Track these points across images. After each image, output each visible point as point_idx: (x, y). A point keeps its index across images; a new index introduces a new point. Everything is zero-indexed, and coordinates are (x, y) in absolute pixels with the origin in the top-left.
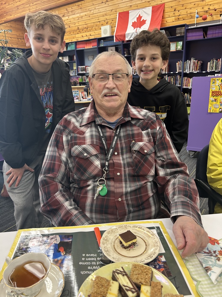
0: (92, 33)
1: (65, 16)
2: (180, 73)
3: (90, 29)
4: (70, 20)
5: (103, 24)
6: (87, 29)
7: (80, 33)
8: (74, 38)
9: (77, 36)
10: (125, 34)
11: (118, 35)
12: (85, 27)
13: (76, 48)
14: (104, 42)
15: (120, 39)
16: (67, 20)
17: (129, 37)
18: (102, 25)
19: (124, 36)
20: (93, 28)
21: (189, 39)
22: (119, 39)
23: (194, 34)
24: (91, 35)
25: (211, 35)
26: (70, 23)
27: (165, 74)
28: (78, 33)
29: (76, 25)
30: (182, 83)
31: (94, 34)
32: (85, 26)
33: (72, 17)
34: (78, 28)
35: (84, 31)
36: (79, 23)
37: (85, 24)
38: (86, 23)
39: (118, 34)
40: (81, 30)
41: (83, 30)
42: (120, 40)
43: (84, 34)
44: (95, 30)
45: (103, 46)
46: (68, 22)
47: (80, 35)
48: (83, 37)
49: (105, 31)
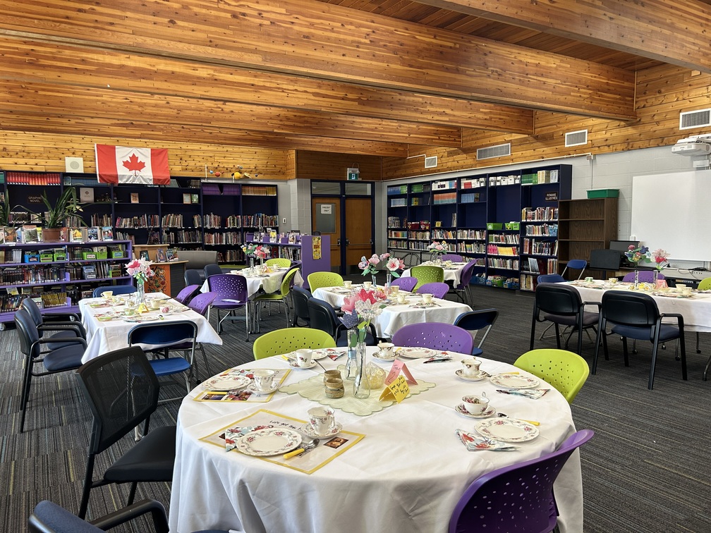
2: (199, 229)
5: (66, 153)
7: (7, 156)
9: (1, 160)
10: (117, 175)
11: (105, 175)
12: (24, 151)
13: (5, 180)
14: (71, 179)
15: (109, 180)
17: (125, 180)
18: (64, 154)
19: (116, 177)
20: (44, 155)
21: (206, 193)
22: (106, 180)
23: (210, 189)
25: (226, 192)
27: (181, 229)
28: (3, 157)
30: (203, 239)
31: (46, 164)
32: (20, 148)
34: (4, 148)
35: (18, 156)
36: (5, 140)
37: (23, 144)
40: (12, 154)
41: (17, 154)
43: (21, 161)
44: (47, 158)
45: (71, 184)
47: (9, 160)
48: (16, 164)
49: (74, 165)
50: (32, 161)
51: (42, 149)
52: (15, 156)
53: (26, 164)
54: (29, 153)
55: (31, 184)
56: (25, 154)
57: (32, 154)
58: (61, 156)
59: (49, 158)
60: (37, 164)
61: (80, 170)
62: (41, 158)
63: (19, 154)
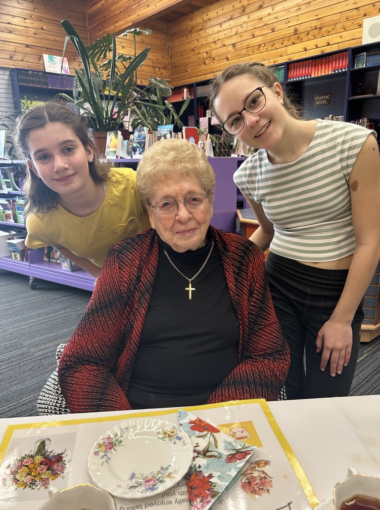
0: (333, 38)
1: (264, 6)
3: (330, 28)
4: (275, 15)
5: (370, 12)
6: (319, 30)
7: (298, 42)
8: (282, 56)
9: (291, 49)
12: (316, 27)
13: (286, 77)
14: (367, 56)
16: (269, 14)
18: (365, 15)
20: (339, 26)
24: (329, 45)
26: (276, 20)
28: (294, 44)
29: (290, 25)
31: (341, 40)
32: (315, 24)
33: (282, 7)
34: (296, 30)
35: (309, 37)
36: (298, 18)
37: (316, 18)
38: (318, 17)
40: (303, 36)
41: (308, 33)
43: (310, 44)
44: (343, 30)
45: (364, 66)
46: (270, 20)
47: (299, 47)
48: (306, 50)
49: (376, 29)
50: (321, 41)
51: (338, 17)
52: (306, 38)
53: (316, 46)
54: (321, 28)
55: (313, 76)
56: (317, 31)
57: (325, 30)
59: (345, 29)
62: (334, 32)
63: (310, 33)
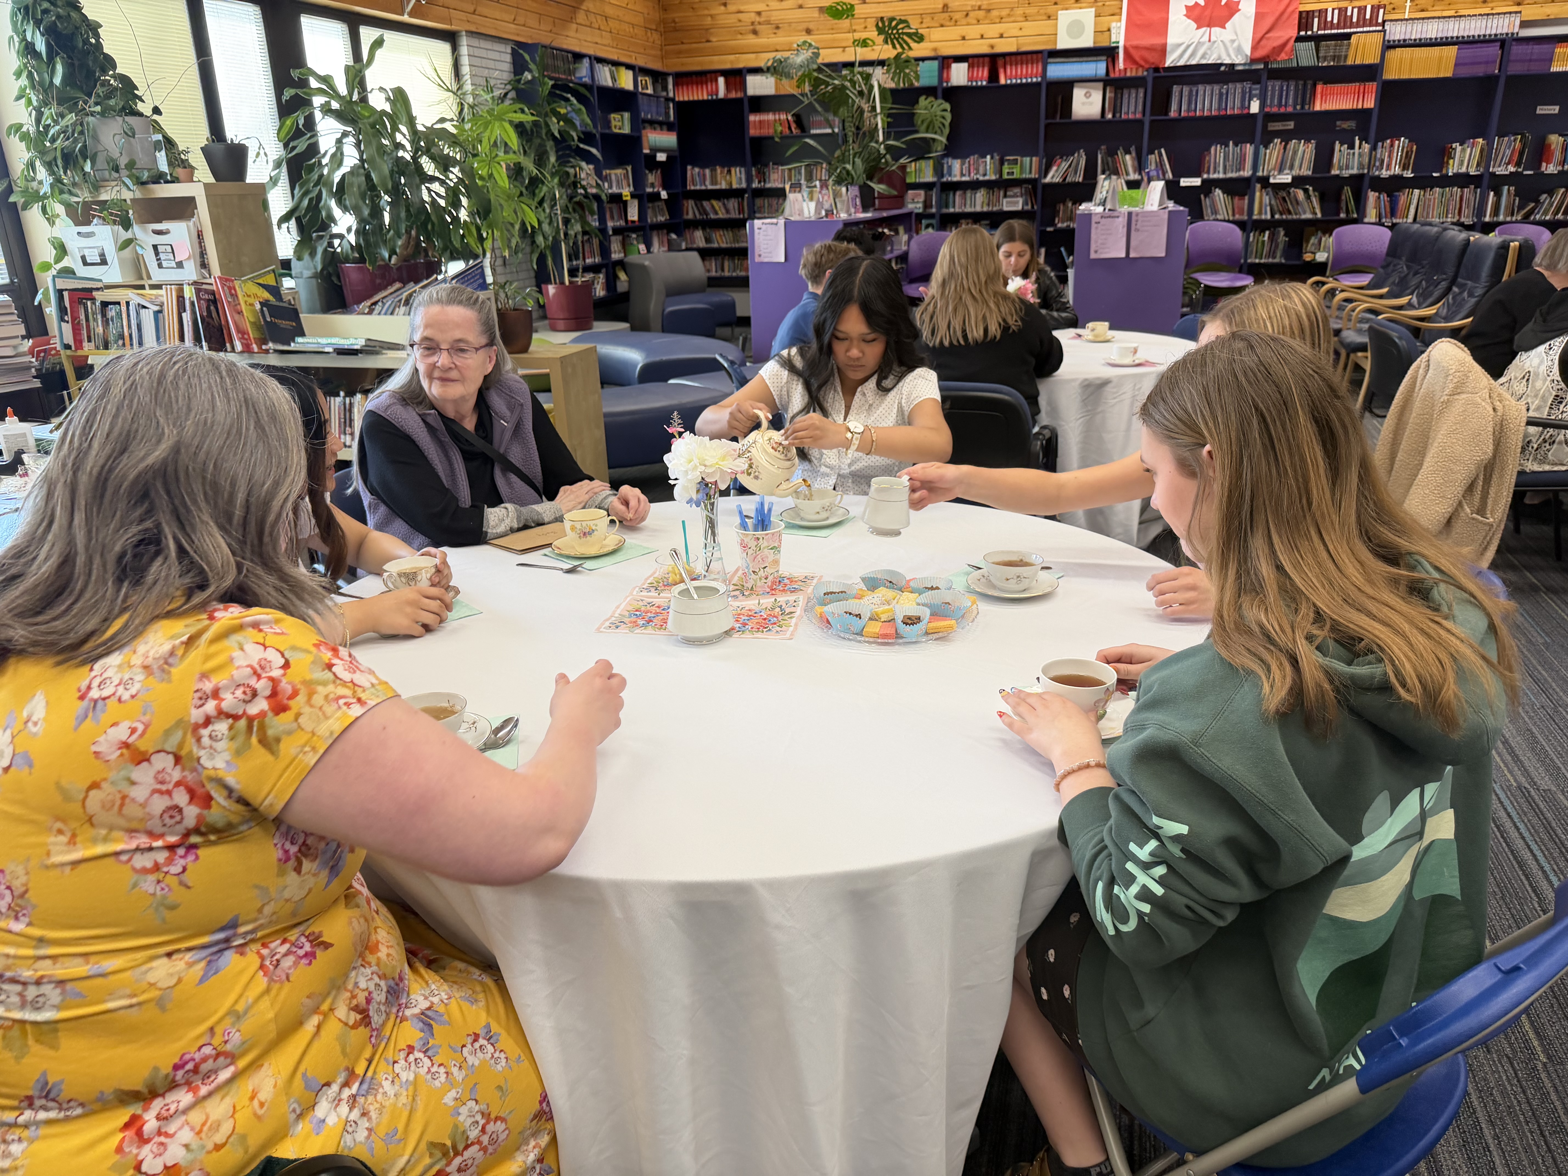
0: (1010, 28)
3: (1002, 13)
5: (1063, 1)
6: (984, 12)
7: (948, 23)
9: (937, 34)
10: (1164, 46)
11: (1136, 48)
12: (979, 7)
13: (944, 76)
14: (1064, 63)
15: (1146, 61)
17: (1182, 56)
18: (1056, 3)
19: (1163, 51)
20: (1017, 12)
22: (1138, 59)
24: (1004, 38)
28: (942, 26)
31: (1020, 33)
34: (945, 5)
35: (969, 20)
39: (1135, 43)
40: (956, 16)
41: (967, 15)
42: (1142, 63)
43: (973, 31)
44: (1022, 19)
45: (1059, 76)
47: (953, 32)
48: (964, 38)
49: (1076, 28)
50: (992, 30)
52: (964, 21)
53: (982, 37)
54: (989, 11)
56: (981, 13)
57: (995, 13)
58: (1051, 9)
59: (1026, 18)
60: (1001, 36)
61: (1086, 41)
62: (1012, 19)
63: (971, 14)
